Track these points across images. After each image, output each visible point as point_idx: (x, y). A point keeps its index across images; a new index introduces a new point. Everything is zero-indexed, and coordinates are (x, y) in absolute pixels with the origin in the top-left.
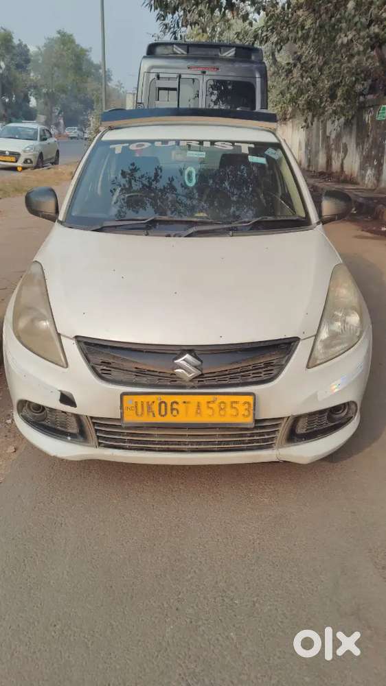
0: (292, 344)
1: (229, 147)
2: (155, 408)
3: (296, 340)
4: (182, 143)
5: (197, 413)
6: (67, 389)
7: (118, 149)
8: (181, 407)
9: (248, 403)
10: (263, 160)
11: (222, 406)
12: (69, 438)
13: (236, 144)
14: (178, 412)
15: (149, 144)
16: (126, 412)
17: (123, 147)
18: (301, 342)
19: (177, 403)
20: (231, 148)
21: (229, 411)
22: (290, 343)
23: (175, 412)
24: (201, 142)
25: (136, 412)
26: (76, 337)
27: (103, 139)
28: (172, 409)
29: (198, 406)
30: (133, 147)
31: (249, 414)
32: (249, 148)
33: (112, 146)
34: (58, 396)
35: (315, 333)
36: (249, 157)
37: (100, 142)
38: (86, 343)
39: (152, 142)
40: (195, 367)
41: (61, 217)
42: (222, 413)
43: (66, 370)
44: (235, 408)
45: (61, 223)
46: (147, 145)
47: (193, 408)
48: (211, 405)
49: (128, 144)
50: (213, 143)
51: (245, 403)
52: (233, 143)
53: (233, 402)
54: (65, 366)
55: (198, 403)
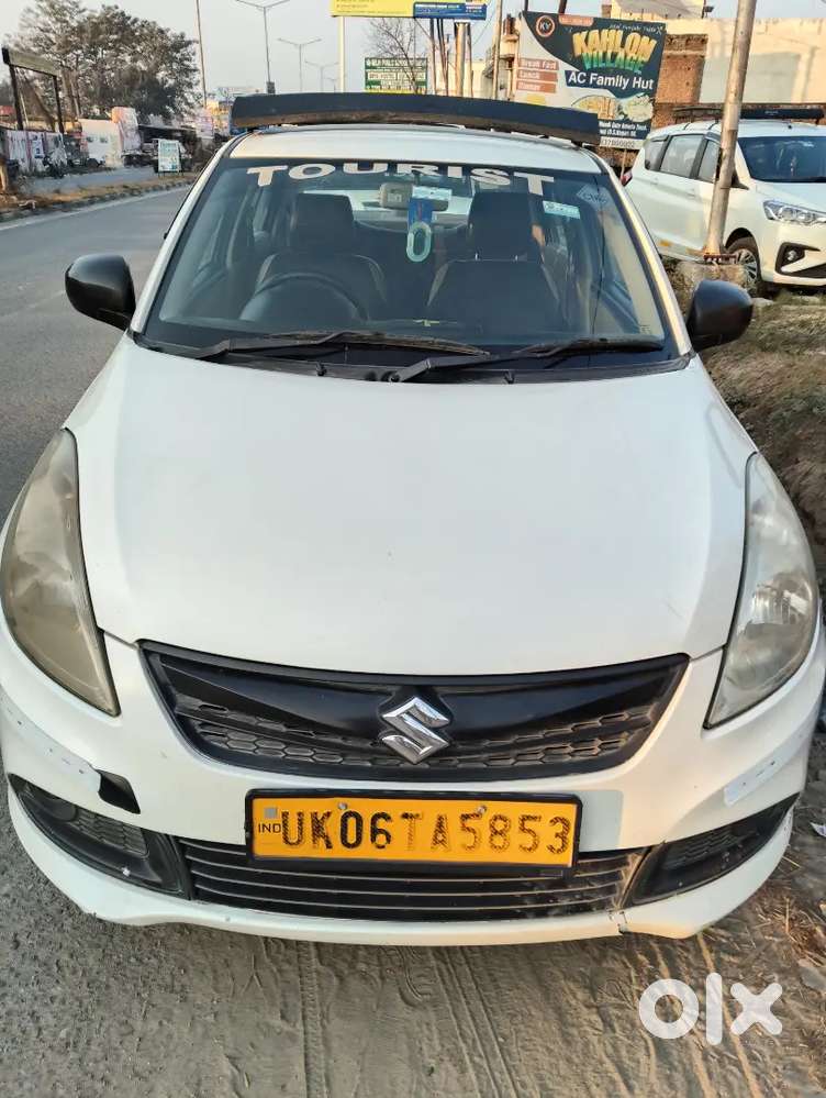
0: (671, 670)
1: (502, 181)
2: (332, 828)
3: (682, 660)
4: (403, 170)
5: (436, 841)
6: (116, 769)
7: (265, 176)
8: (397, 827)
9: (563, 821)
10: (572, 212)
11: (500, 825)
12: (126, 872)
13: (516, 174)
14: (388, 839)
15: (331, 169)
16: (259, 836)
17: (275, 173)
18: (691, 666)
19: (386, 817)
20: (507, 182)
21: (516, 838)
22: (666, 668)
23: (381, 839)
24: (443, 167)
25: (285, 834)
26: (141, 642)
27: (233, 155)
28: (375, 832)
29: (440, 825)
30: (297, 173)
31: (564, 847)
32: (544, 184)
33: (251, 171)
34: (95, 783)
35: (724, 642)
36: (545, 203)
37: (226, 162)
38: (164, 657)
39: (338, 163)
40: (435, 730)
41: (137, 323)
42: (499, 841)
43: (115, 722)
44: (529, 831)
45: (136, 337)
46: (327, 169)
47: (426, 828)
48: (470, 823)
49: (285, 167)
50: (468, 169)
51: (555, 821)
52: (509, 170)
53: (524, 819)
54: (114, 712)
55: (440, 818)
